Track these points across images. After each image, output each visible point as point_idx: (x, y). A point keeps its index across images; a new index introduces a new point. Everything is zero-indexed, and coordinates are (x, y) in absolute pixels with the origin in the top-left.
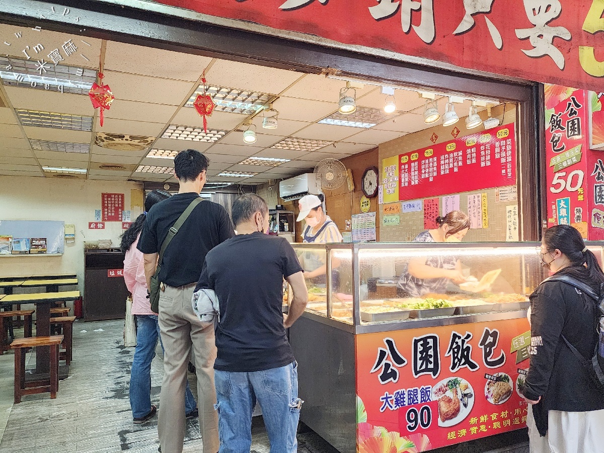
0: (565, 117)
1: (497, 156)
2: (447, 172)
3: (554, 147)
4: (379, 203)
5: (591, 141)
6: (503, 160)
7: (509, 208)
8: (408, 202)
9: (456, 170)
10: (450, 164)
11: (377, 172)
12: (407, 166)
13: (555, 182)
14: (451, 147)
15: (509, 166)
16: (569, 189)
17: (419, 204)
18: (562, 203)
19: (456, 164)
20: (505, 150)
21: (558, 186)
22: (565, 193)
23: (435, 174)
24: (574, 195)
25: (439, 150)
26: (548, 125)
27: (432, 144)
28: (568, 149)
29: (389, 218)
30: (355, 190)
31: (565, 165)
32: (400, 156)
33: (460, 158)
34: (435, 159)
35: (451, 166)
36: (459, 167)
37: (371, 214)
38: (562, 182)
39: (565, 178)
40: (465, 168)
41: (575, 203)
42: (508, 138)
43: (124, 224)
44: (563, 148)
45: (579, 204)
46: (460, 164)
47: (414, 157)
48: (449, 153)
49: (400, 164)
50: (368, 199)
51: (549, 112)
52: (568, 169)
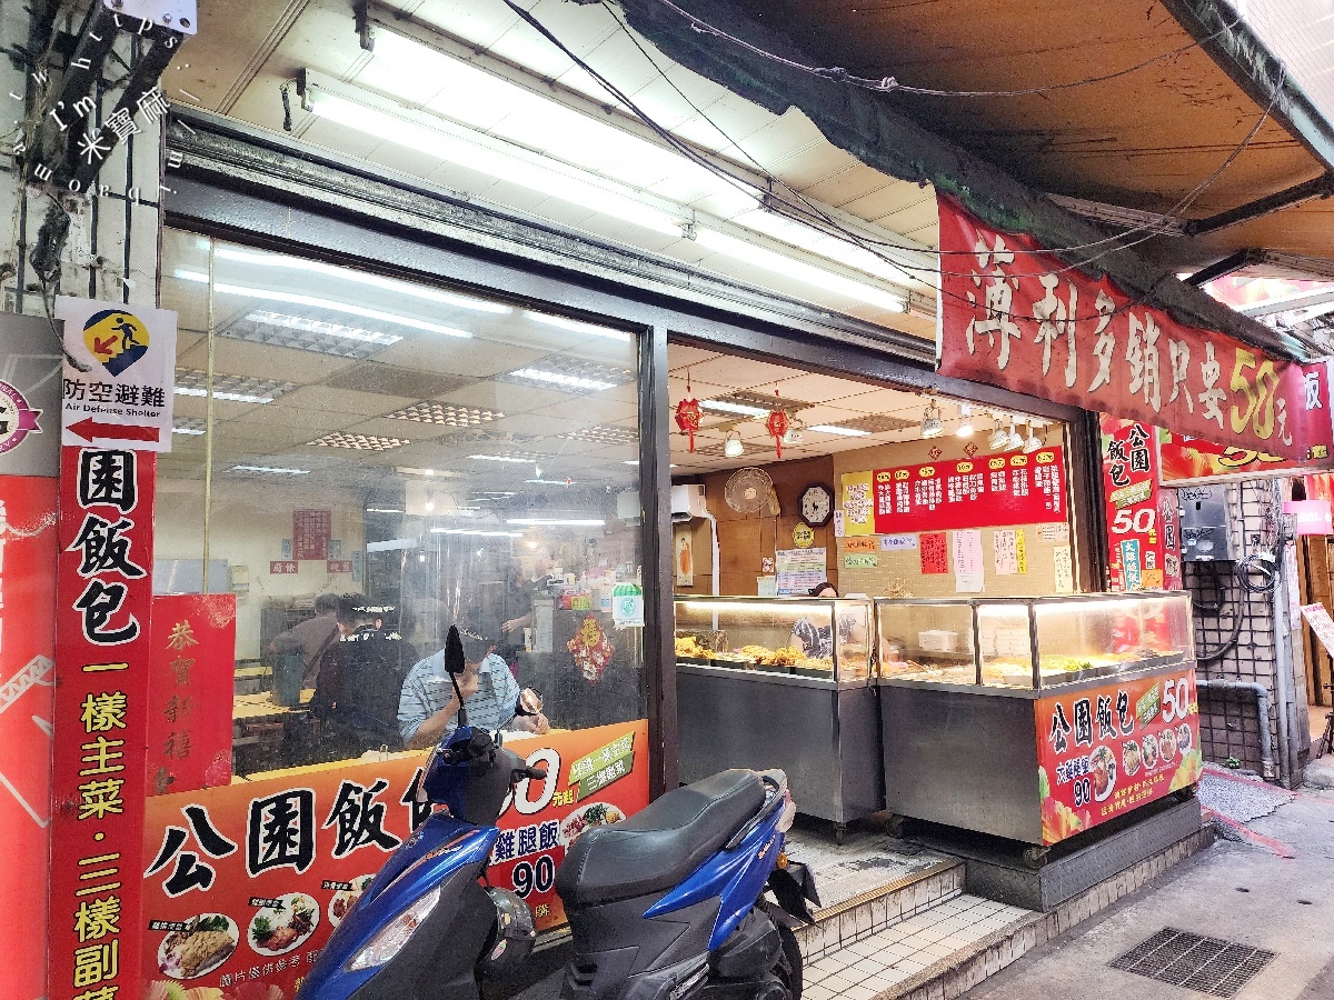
0: (1128, 447)
1: (1039, 484)
2: (959, 499)
3: (1115, 480)
4: (837, 534)
5: (1161, 476)
6: (1047, 491)
7: (1057, 549)
8: (893, 537)
9: (973, 498)
10: (963, 488)
11: (831, 492)
12: (887, 487)
13: (1118, 520)
14: (965, 467)
15: (1056, 497)
16: (1137, 529)
17: (911, 541)
18: (1128, 547)
19: (973, 490)
20: (1050, 478)
21: (1122, 526)
22: (1131, 534)
23: (939, 501)
24: (1144, 537)
25: (945, 470)
26: (1105, 452)
27: (929, 460)
28: (1133, 483)
29: (853, 557)
30: (782, 515)
31: (1130, 502)
32: (876, 473)
33: (981, 482)
34: (939, 480)
35: (965, 492)
36: (979, 494)
37: (815, 550)
38: (1128, 521)
39: (1132, 517)
40: (987, 495)
41: (1145, 546)
42: (1053, 463)
43: (329, 563)
44: (1128, 481)
45: (1151, 547)
46: (981, 490)
47: (903, 475)
48: (961, 475)
49: (876, 484)
50: (810, 530)
51: (1107, 439)
52: (1134, 507)
